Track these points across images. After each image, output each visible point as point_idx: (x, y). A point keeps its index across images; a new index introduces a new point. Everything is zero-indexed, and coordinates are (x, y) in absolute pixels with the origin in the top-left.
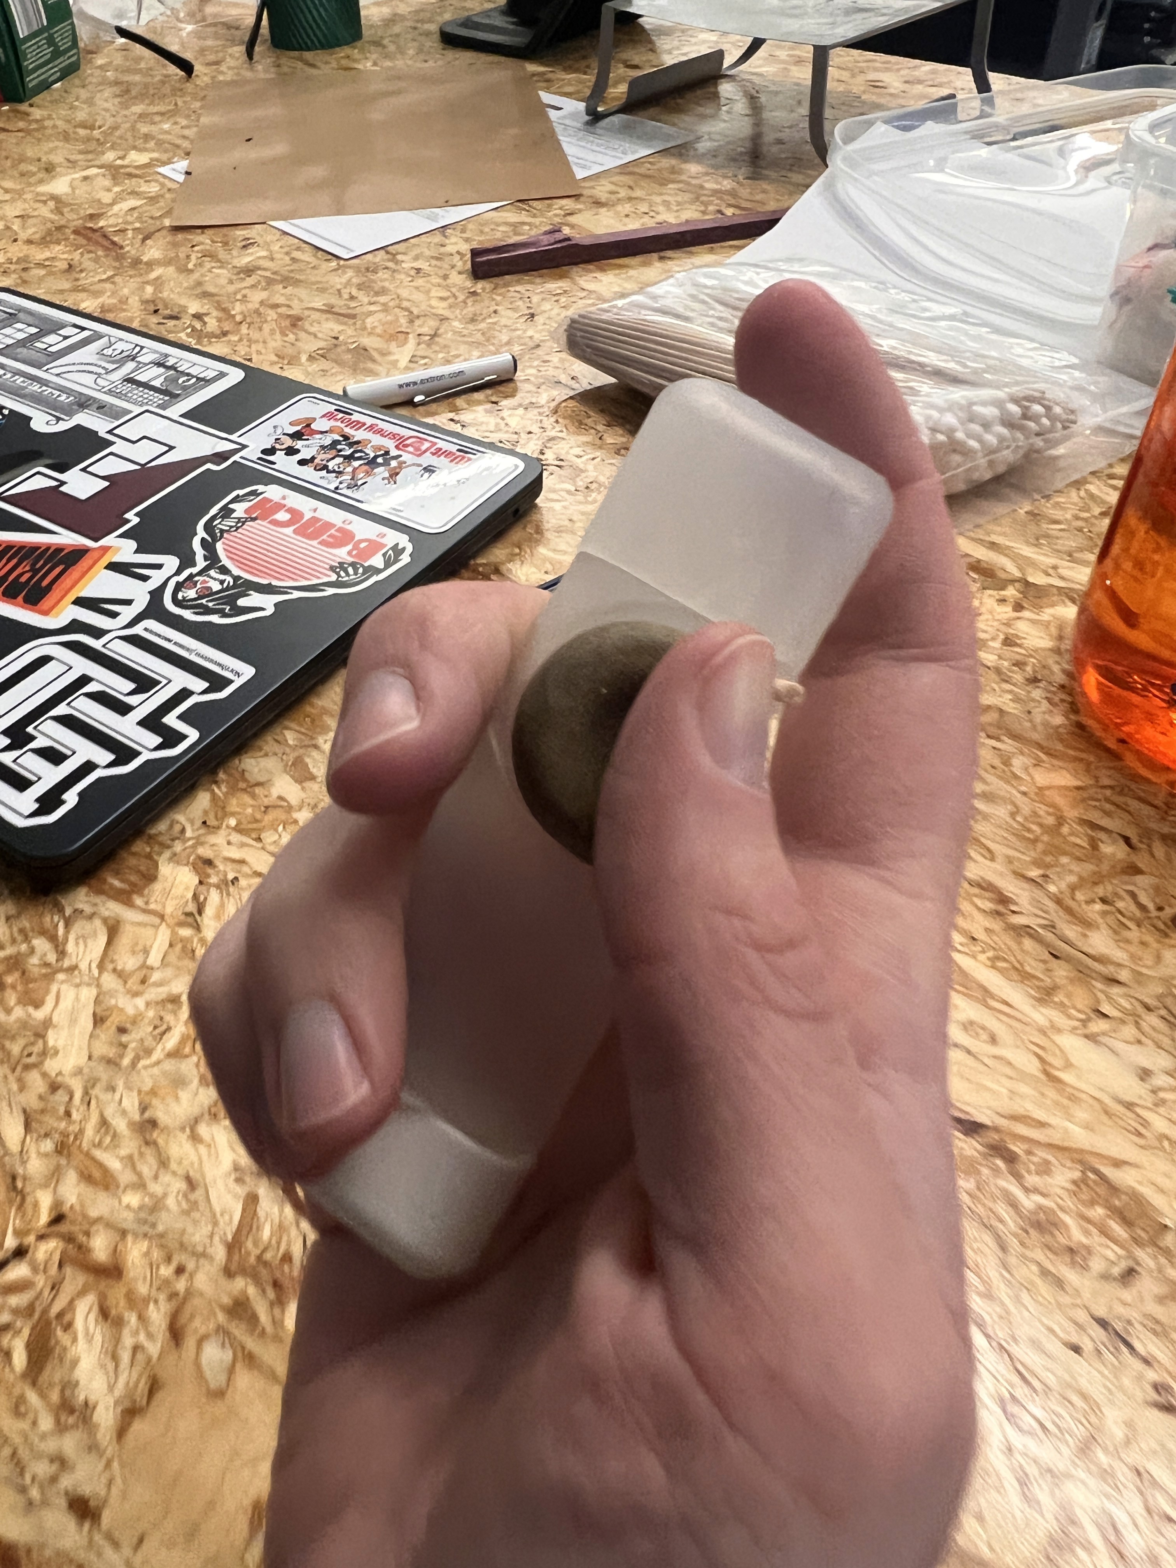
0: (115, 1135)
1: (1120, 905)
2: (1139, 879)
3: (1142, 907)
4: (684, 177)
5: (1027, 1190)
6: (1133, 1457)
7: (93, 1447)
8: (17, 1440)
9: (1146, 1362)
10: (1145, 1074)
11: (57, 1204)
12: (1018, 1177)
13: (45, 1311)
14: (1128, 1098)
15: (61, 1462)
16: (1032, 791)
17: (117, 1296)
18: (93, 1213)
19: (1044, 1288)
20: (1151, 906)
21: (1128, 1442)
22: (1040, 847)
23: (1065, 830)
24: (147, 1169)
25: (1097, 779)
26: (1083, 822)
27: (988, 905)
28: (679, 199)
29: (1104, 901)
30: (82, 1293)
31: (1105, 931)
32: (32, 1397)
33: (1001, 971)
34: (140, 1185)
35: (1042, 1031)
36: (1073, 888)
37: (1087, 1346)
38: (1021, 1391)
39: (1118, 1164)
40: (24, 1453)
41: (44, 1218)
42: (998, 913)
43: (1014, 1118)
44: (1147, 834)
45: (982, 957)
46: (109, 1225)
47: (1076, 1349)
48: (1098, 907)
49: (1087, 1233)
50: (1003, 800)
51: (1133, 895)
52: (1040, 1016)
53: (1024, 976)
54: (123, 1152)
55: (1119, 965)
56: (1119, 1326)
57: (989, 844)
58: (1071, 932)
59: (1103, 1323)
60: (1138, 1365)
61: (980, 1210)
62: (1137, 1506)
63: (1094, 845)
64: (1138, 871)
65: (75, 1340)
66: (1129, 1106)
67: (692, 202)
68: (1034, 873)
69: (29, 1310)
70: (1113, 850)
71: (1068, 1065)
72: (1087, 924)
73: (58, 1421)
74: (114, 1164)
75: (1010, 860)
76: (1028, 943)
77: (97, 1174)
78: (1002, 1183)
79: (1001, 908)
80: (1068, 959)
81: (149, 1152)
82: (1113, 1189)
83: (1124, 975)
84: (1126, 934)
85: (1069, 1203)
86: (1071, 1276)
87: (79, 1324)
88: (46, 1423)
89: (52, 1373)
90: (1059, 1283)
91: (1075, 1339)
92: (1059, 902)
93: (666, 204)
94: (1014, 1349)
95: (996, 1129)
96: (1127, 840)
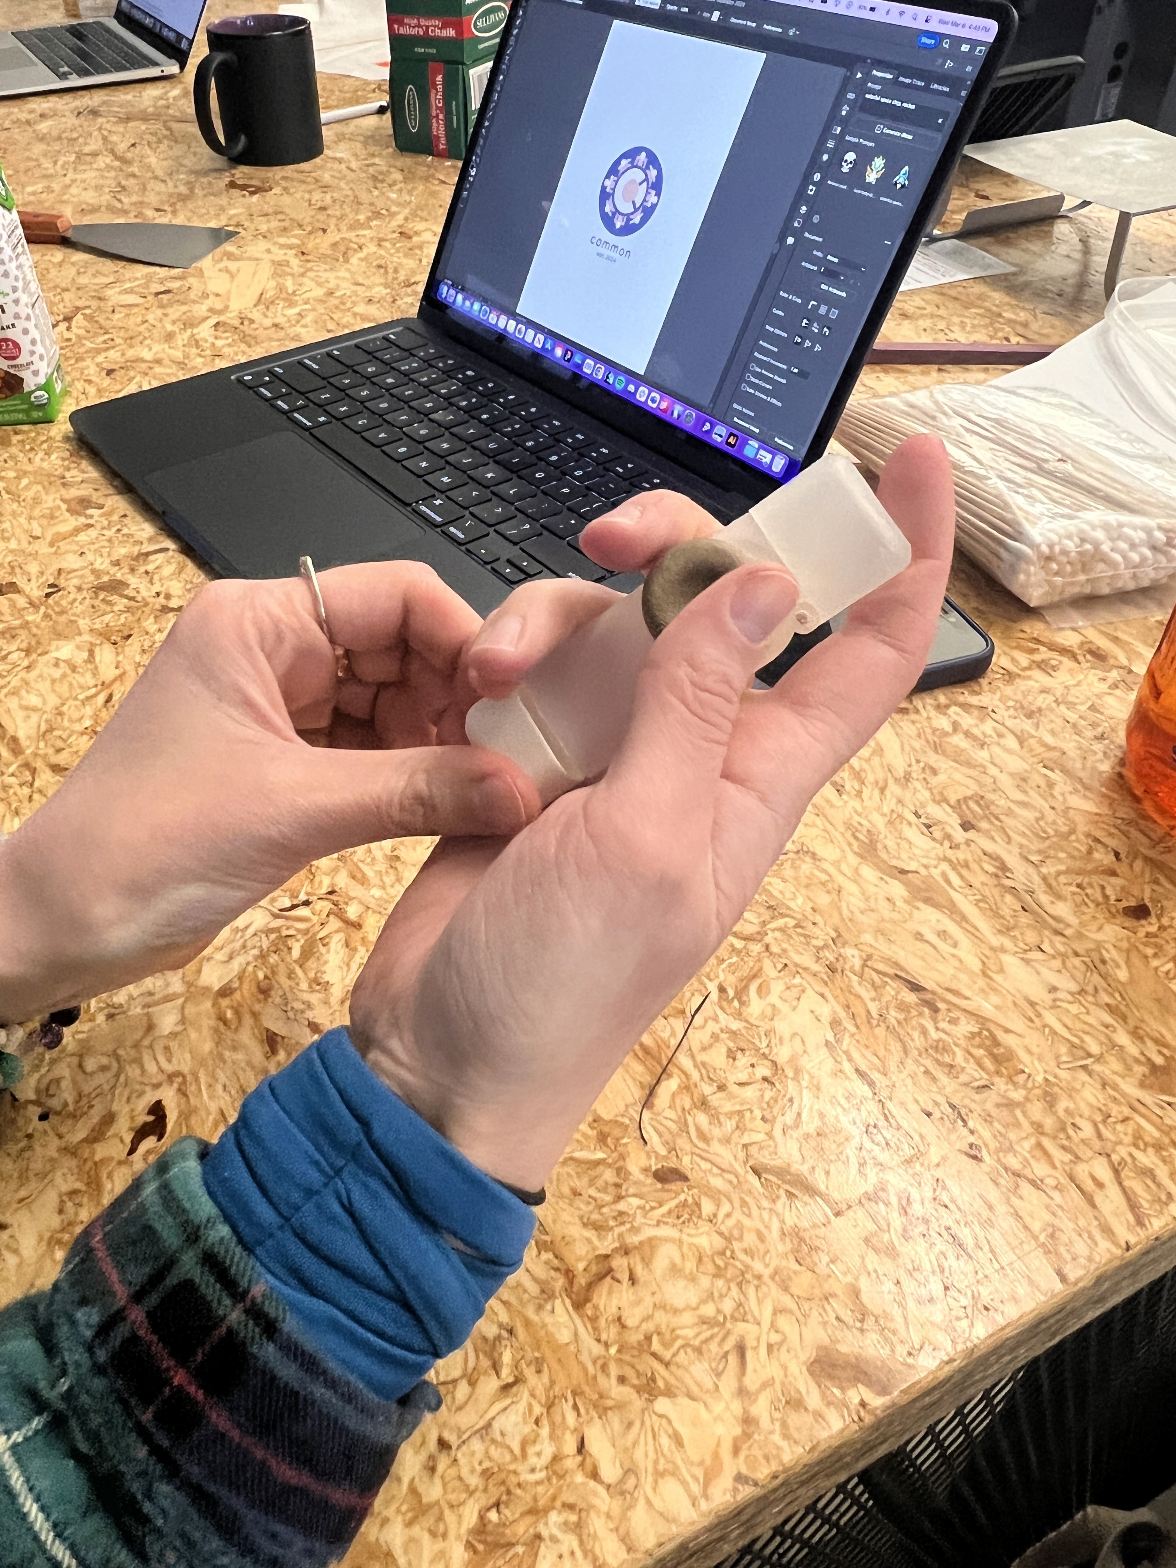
0: (373, 859)
1: (1089, 891)
2: (1114, 880)
3: (1106, 897)
4: (986, 304)
5: (937, 1029)
6: (939, 1173)
7: (326, 1003)
8: (287, 989)
9: (972, 1132)
10: (1053, 989)
11: (333, 885)
12: (935, 1021)
13: (315, 934)
14: (1033, 999)
15: (309, 1006)
16: (1060, 807)
17: (356, 936)
18: (352, 894)
19: (923, 1080)
20: (1113, 898)
21: (938, 1165)
22: (1048, 842)
23: (1073, 837)
24: (388, 880)
25: (1115, 811)
26: (1088, 835)
27: (991, 869)
28: (976, 322)
29: (1079, 886)
30: (337, 931)
31: (1070, 904)
32: (299, 971)
33: (980, 908)
34: (383, 887)
35: (992, 949)
36: (1059, 873)
37: (937, 1114)
38: (882, 1123)
39: (1007, 1031)
40: (289, 995)
41: (324, 890)
42: (997, 876)
43: (948, 990)
44: (1134, 854)
45: (971, 898)
46: (361, 903)
47: (929, 1115)
48: (1074, 889)
49: (966, 1060)
50: (1034, 808)
51: (1103, 888)
52: (995, 940)
53: (996, 914)
54: (377, 868)
55: (1068, 925)
56: (963, 1112)
57: (1011, 834)
58: (1044, 898)
59: (953, 1107)
60: (965, 1132)
61: (902, 1032)
62: (929, 1194)
63: (1090, 851)
64: (1114, 873)
65: (328, 952)
66: (1033, 1004)
67: (986, 326)
68: (1034, 858)
69: (306, 932)
70: (1103, 857)
71: (1001, 970)
72: (1059, 897)
73: (310, 987)
74: (370, 873)
75: (1021, 846)
76: (1008, 898)
77: (359, 876)
78: (923, 1022)
79: (1000, 873)
80: (1033, 913)
81: (391, 871)
82: (996, 1043)
83: (1068, 932)
84: (1084, 909)
85: (962, 1042)
86: (944, 1079)
87: (333, 945)
88: (304, 986)
89: (311, 964)
90: (934, 1079)
91: (930, 1109)
92: (1044, 879)
93: (963, 325)
94: (888, 1104)
95: (933, 993)
96: (1117, 855)
